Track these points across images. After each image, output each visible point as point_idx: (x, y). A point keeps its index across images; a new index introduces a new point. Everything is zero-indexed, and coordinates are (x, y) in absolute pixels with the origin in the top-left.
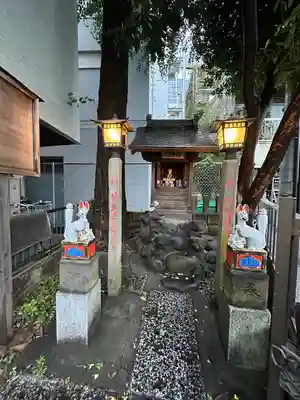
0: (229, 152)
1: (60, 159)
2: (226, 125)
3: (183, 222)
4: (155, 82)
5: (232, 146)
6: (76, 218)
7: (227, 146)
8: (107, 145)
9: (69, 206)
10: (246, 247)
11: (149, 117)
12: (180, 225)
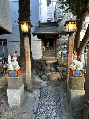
0: (70, 33)
1: (5, 40)
2: (69, 23)
3: (54, 62)
4: (41, 8)
5: (71, 31)
6: (12, 61)
7: (69, 31)
8: (23, 32)
9: (9, 56)
10: (76, 68)
11: (39, 22)
12: (53, 63)
